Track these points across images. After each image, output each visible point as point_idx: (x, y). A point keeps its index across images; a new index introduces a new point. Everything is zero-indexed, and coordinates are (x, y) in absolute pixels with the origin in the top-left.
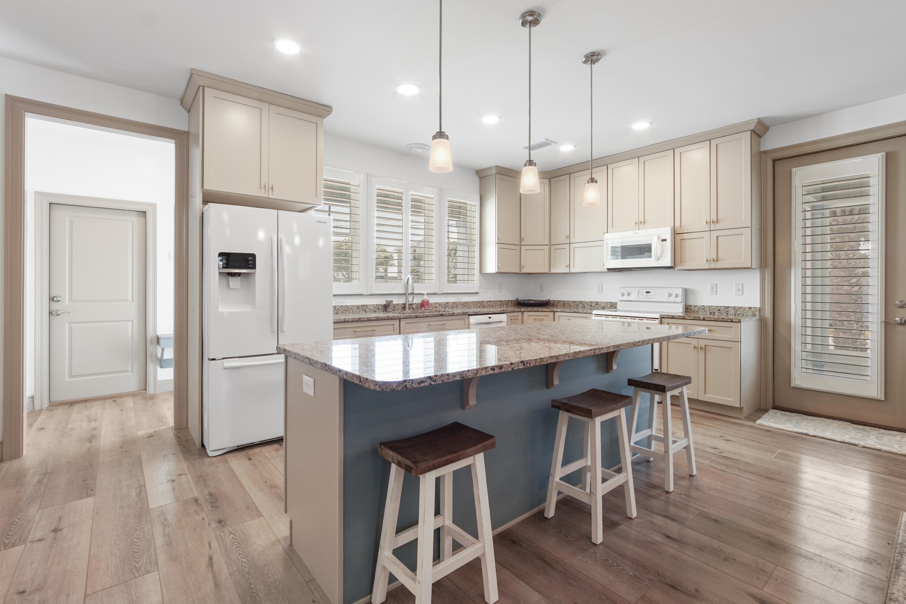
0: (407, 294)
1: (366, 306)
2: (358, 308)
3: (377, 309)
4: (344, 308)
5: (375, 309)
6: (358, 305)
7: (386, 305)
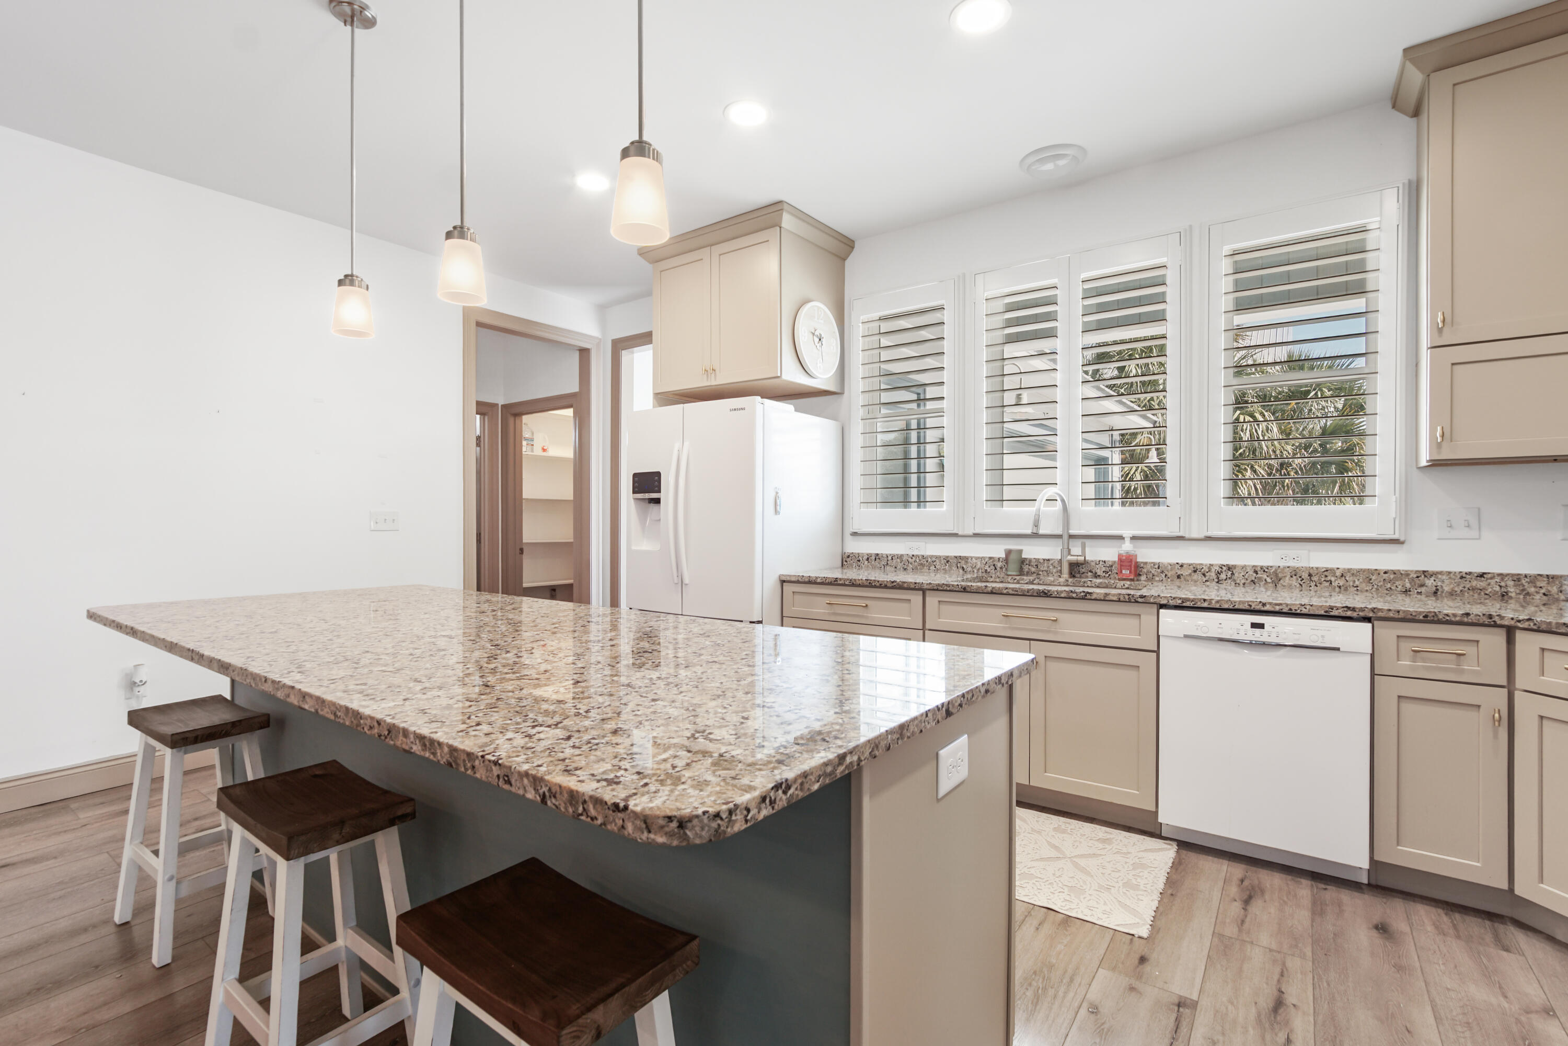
0: (1066, 537)
1: (966, 559)
2: (948, 562)
3: (992, 567)
4: (918, 561)
5: (987, 567)
6: (948, 557)
7: (1006, 560)
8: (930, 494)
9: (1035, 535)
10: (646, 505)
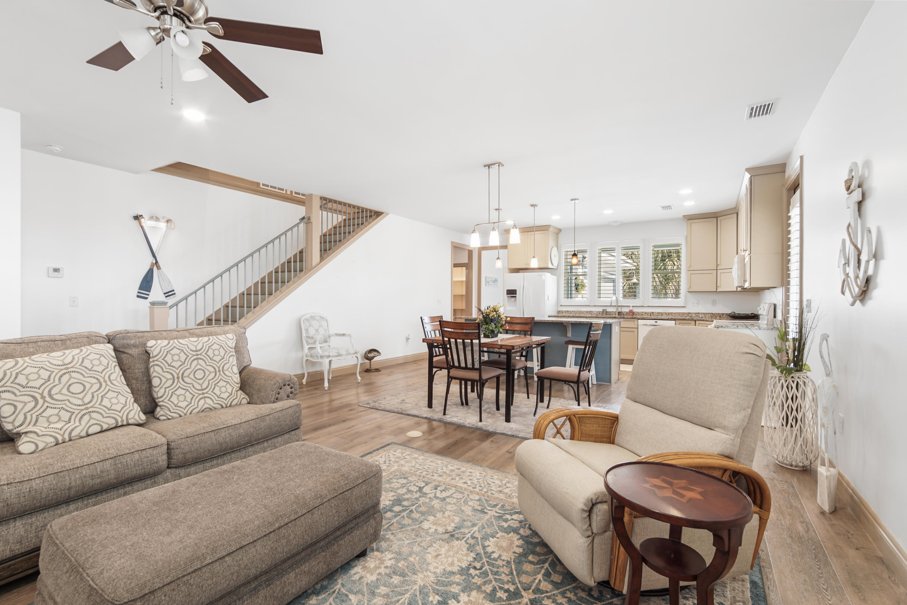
0: (617, 306)
1: (592, 311)
2: (587, 312)
4: (579, 312)
5: (597, 313)
7: (603, 312)
8: (573, 296)
9: (611, 306)
10: (510, 298)
